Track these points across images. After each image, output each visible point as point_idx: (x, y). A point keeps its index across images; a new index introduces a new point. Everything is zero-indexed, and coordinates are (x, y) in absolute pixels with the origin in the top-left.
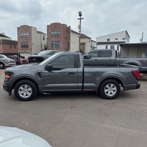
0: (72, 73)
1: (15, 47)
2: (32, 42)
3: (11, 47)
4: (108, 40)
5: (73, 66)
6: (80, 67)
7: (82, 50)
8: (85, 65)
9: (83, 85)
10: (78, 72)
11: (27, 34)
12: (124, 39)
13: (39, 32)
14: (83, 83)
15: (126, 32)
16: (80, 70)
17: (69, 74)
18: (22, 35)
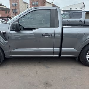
0: (47, 34)
1: (9, 13)
2: (20, 9)
3: (6, 13)
4: (71, 9)
5: (49, 25)
6: (57, 27)
8: (65, 24)
9: (61, 50)
10: (55, 34)
11: (16, 4)
12: (81, 8)
13: (24, 2)
14: (61, 48)
15: (84, 3)
16: (58, 30)
17: (43, 36)
18: (13, 4)
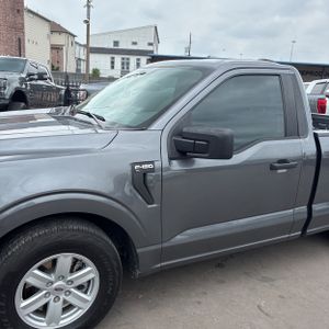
4: (116, 43)
7: (56, 66)
